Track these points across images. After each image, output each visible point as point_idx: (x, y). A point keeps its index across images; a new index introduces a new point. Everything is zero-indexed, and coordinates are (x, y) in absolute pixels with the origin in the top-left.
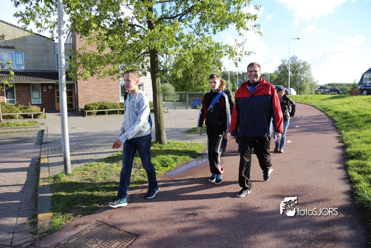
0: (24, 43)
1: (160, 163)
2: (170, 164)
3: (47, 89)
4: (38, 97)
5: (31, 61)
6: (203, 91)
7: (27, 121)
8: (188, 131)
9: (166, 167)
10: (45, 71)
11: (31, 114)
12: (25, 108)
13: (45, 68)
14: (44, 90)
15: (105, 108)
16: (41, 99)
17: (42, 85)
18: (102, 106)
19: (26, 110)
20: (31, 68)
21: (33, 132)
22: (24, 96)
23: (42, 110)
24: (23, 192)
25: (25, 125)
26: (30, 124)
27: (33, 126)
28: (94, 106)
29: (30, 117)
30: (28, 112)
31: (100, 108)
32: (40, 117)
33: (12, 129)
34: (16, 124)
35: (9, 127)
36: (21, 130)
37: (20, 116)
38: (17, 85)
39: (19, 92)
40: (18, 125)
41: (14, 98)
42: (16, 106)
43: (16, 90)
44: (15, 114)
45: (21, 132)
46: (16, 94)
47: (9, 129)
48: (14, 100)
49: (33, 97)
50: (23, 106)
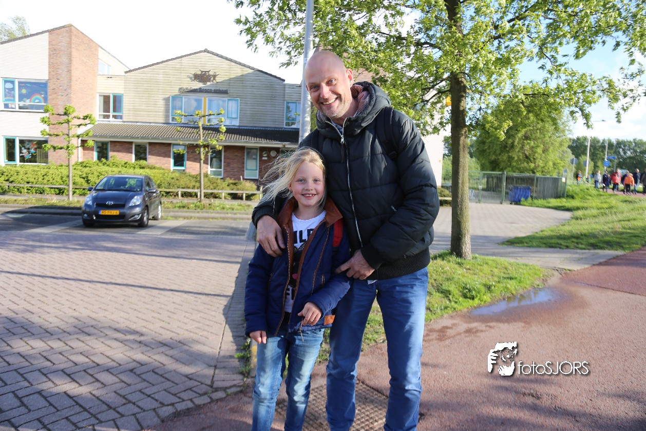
0: (242, 85)
1: (461, 292)
2: (479, 295)
3: (269, 156)
4: (255, 168)
5: (249, 112)
6: (534, 173)
7: (236, 203)
8: (508, 241)
9: (470, 298)
10: (267, 127)
11: (243, 194)
12: (235, 184)
13: (268, 123)
14: (264, 158)
16: (258, 171)
17: (262, 149)
19: (235, 187)
20: (248, 124)
21: (244, 221)
22: (235, 165)
23: (258, 189)
24: (230, 307)
25: (233, 209)
26: (241, 209)
27: (243, 211)
29: (241, 198)
30: (238, 190)
32: (254, 199)
33: (216, 213)
34: (221, 206)
35: (211, 211)
36: (227, 215)
37: (226, 195)
38: (227, 148)
39: (228, 159)
40: (223, 208)
41: (221, 168)
42: (222, 180)
43: (224, 156)
44: (220, 191)
45: (227, 218)
46: (224, 162)
47: (211, 213)
48: (221, 171)
49: (248, 168)
50: (232, 181)
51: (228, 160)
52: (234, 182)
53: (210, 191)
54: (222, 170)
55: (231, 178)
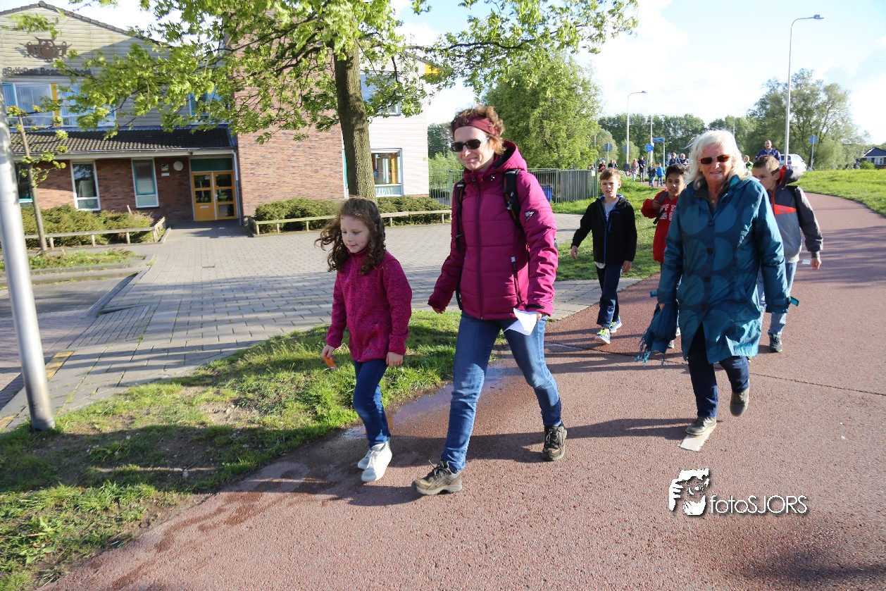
3: (171, 170)
4: (152, 191)
6: (558, 166)
7: (111, 249)
11: (125, 236)
12: (115, 219)
14: (163, 175)
15: (304, 213)
16: (157, 195)
17: (160, 161)
18: (296, 208)
19: (115, 223)
21: (113, 279)
22: (119, 189)
25: (98, 262)
26: (112, 260)
27: (116, 263)
28: (277, 209)
29: (124, 241)
30: (119, 228)
31: (292, 216)
32: (146, 240)
33: (67, 271)
34: (78, 259)
35: (60, 268)
36: (86, 272)
37: (100, 238)
38: (101, 163)
39: (105, 179)
40: (82, 262)
41: (95, 195)
42: (95, 215)
43: (98, 176)
44: (87, 233)
45: (85, 278)
46: (99, 186)
47: (60, 272)
48: (96, 200)
49: (139, 190)
50: (110, 215)
51: (105, 183)
52: (114, 215)
53: (70, 234)
54: (98, 198)
55: (109, 209)
